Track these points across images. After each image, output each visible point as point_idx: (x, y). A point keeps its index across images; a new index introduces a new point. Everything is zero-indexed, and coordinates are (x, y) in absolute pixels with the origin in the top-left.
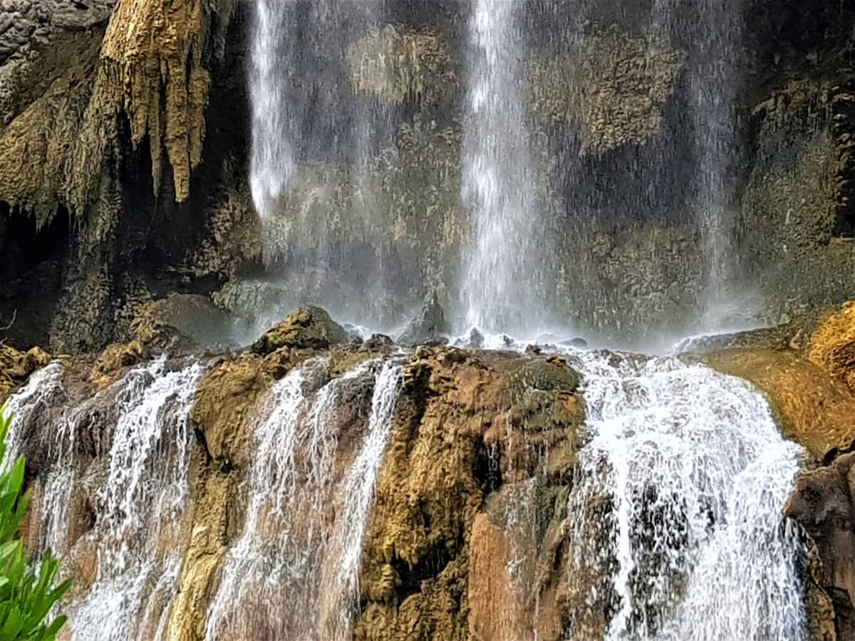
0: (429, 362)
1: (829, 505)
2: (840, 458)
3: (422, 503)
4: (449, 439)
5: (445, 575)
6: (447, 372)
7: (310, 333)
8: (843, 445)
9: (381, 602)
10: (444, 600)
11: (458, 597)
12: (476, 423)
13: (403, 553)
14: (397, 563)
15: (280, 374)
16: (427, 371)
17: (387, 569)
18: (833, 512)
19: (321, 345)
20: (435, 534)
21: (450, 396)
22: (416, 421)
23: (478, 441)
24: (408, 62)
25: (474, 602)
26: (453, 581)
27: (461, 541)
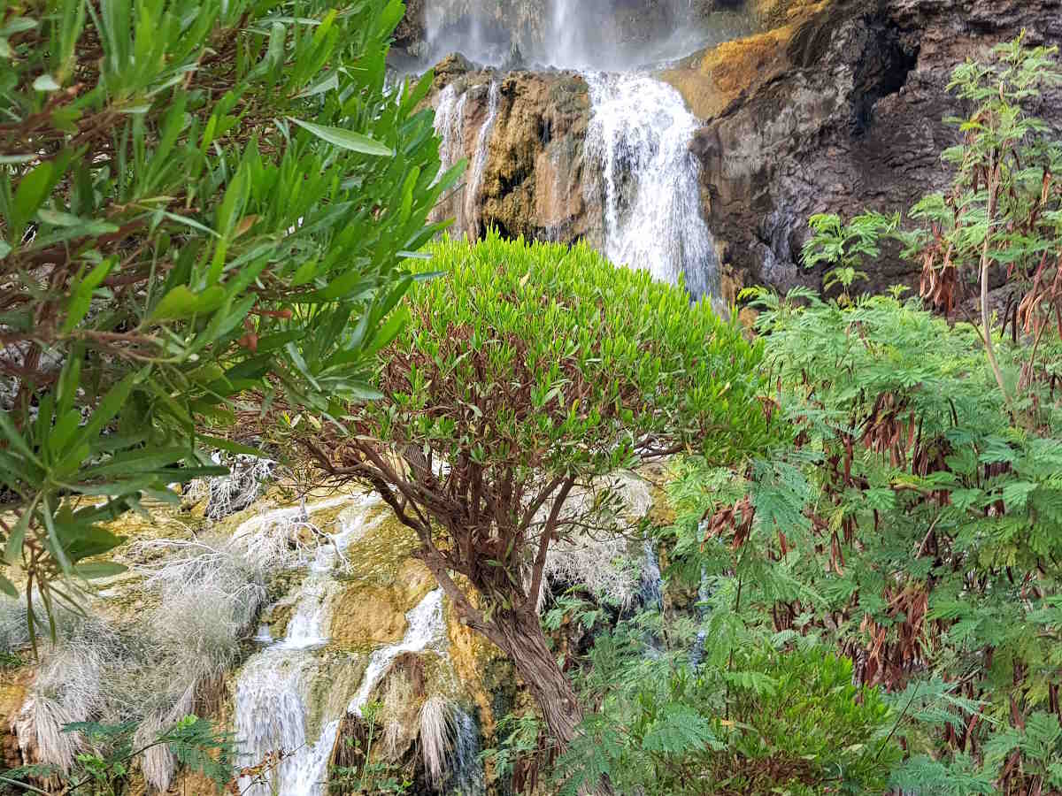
0: (515, 79)
1: (709, 145)
2: (715, 122)
3: (513, 149)
4: (525, 117)
5: (524, 184)
6: (523, 84)
7: (456, 66)
8: (716, 115)
9: (494, 197)
10: (525, 196)
11: (531, 194)
12: (538, 109)
13: (504, 174)
14: (502, 179)
15: (442, 86)
16: (514, 84)
17: (497, 182)
18: (711, 148)
19: (462, 72)
20: (520, 164)
21: (526, 96)
22: (509, 109)
23: (540, 118)
25: (539, 197)
26: (528, 187)
27: (532, 168)
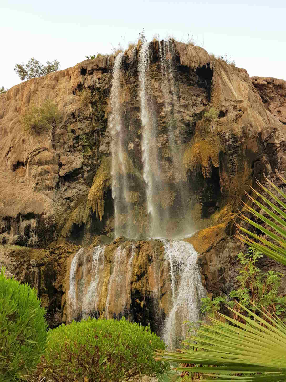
0: (140, 243)
1: (203, 261)
2: (204, 254)
3: (140, 266)
4: (144, 255)
5: (145, 277)
6: (143, 245)
7: (122, 240)
8: (204, 252)
9: (135, 282)
10: (145, 281)
11: (147, 280)
12: (148, 252)
13: (138, 274)
14: (137, 275)
15: (118, 247)
16: (140, 245)
17: (136, 276)
18: (203, 262)
19: (124, 242)
20: (143, 270)
21: (144, 248)
22: (139, 252)
23: (148, 255)
24: (134, 196)
26: (146, 278)
27: (147, 271)
